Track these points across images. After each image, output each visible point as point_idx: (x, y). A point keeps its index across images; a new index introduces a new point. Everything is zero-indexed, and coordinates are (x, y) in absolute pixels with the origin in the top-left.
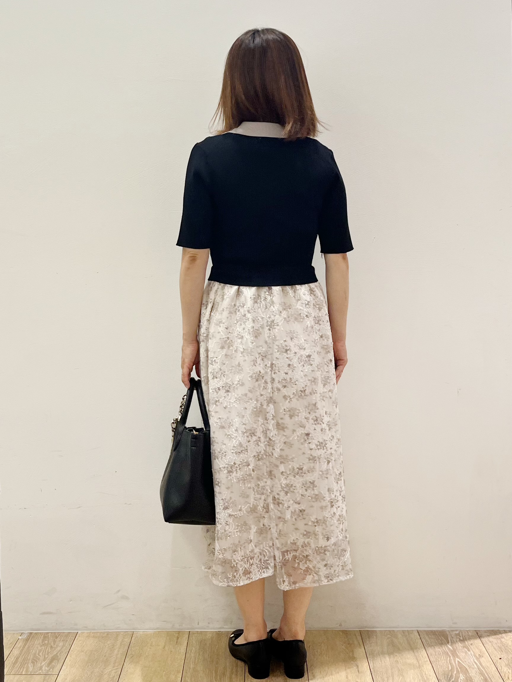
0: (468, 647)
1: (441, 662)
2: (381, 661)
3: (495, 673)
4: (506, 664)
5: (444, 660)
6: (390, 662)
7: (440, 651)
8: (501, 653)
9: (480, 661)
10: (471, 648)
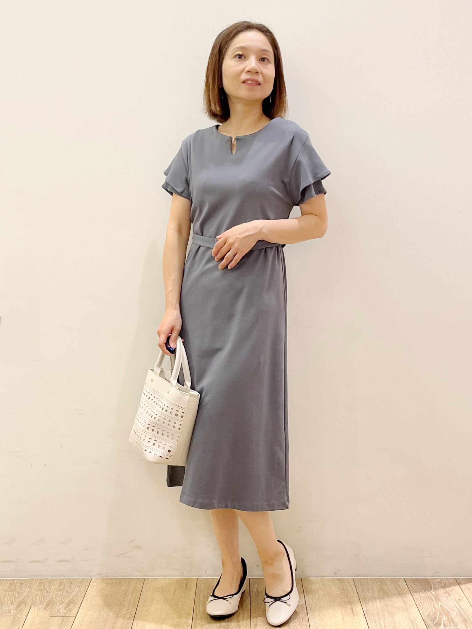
0: (449, 592)
1: (426, 605)
2: (373, 605)
5: (429, 604)
6: (381, 605)
7: (425, 597)
9: (459, 605)
10: (451, 593)
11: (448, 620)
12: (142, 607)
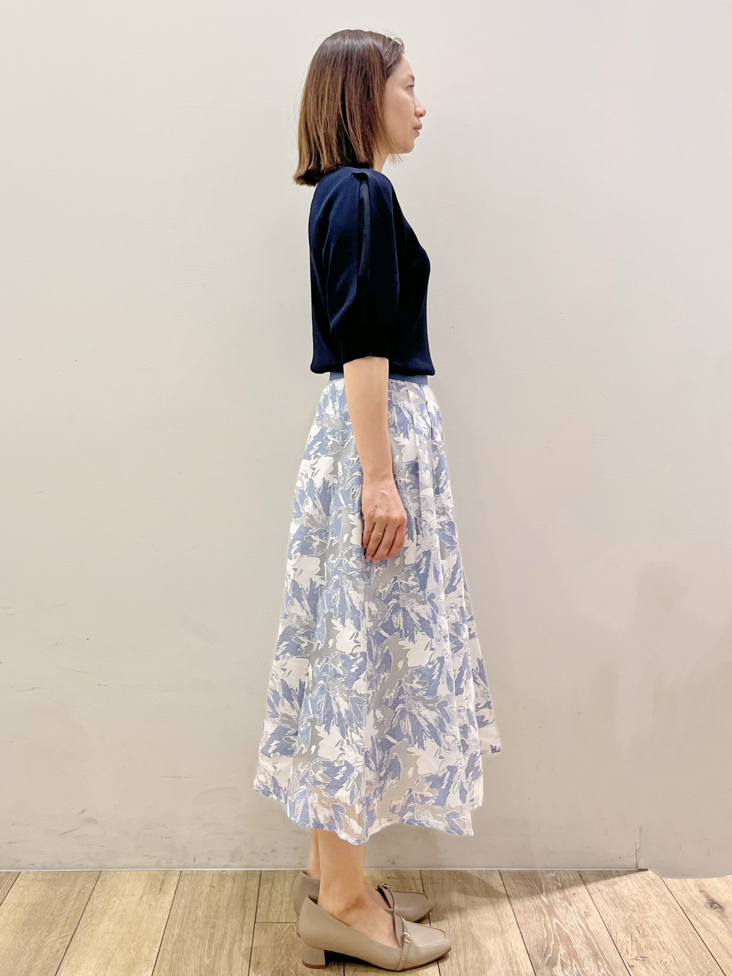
0: (569, 898)
1: (533, 924)
2: (449, 924)
3: (610, 945)
4: (622, 927)
5: (537, 922)
6: (461, 924)
7: (531, 907)
8: (616, 911)
9: (586, 922)
10: (573, 901)
11: (569, 954)
12: (84, 926)
